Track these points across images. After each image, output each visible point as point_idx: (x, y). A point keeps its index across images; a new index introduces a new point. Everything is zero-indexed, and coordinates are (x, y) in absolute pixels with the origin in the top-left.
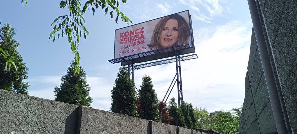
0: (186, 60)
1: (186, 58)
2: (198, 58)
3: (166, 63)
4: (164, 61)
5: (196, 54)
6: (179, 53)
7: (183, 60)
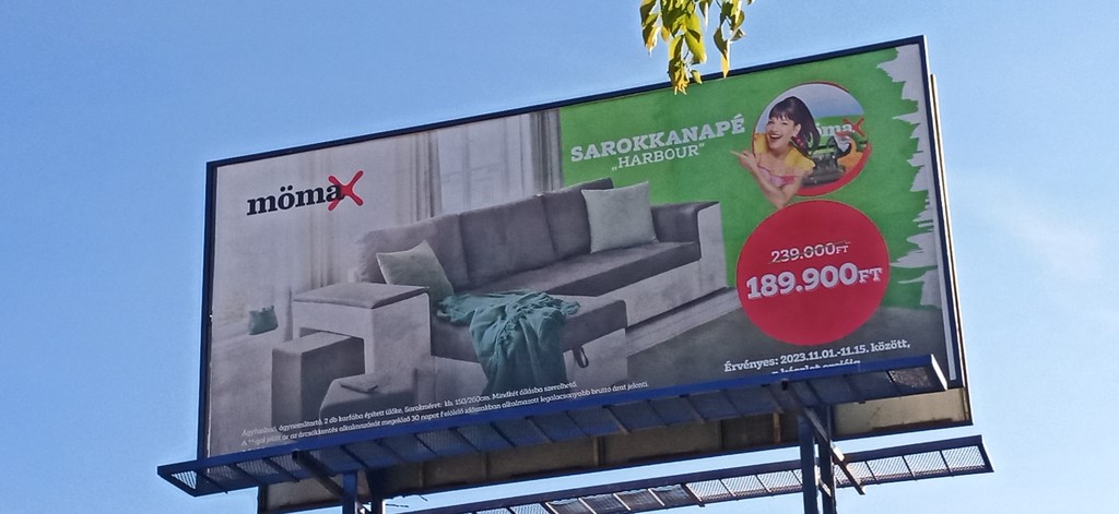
0: (875, 481)
1: (881, 467)
2: (987, 468)
3: (692, 500)
4: (683, 480)
5: (976, 441)
6: (825, 426)
7: (851, 482)
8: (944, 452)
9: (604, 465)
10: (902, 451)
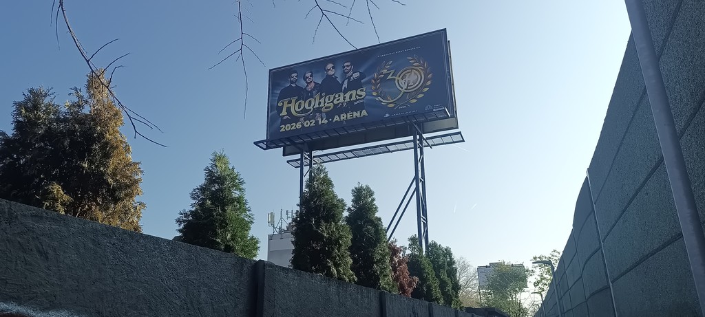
0: (435, 145)
1: (436, 141)
2: (463, 141)
3: (389, 151)
4: (386, 145)
6: (420, 129)
7: (429, 146)
8: (452, 136)
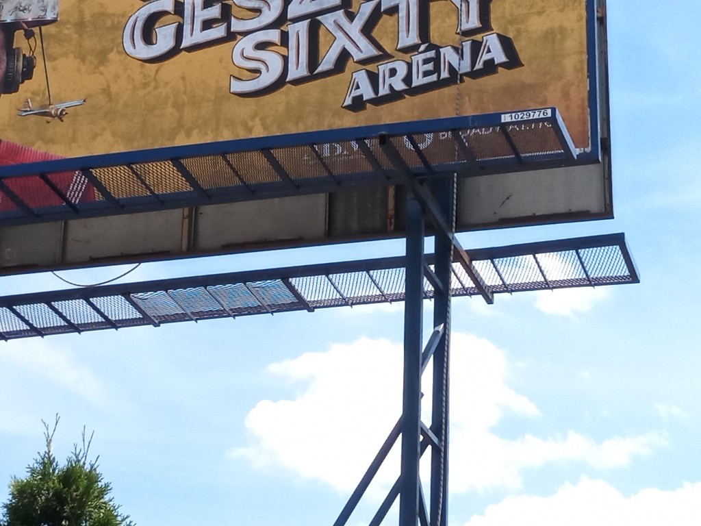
0: (507, 289)
2: (633, 278)
3: (300, 304)
4: (285, 274)
5: (618, 240)
7: (477, 289)
8: (581, 251)
9: (193, 250)
10: (534, 249)
